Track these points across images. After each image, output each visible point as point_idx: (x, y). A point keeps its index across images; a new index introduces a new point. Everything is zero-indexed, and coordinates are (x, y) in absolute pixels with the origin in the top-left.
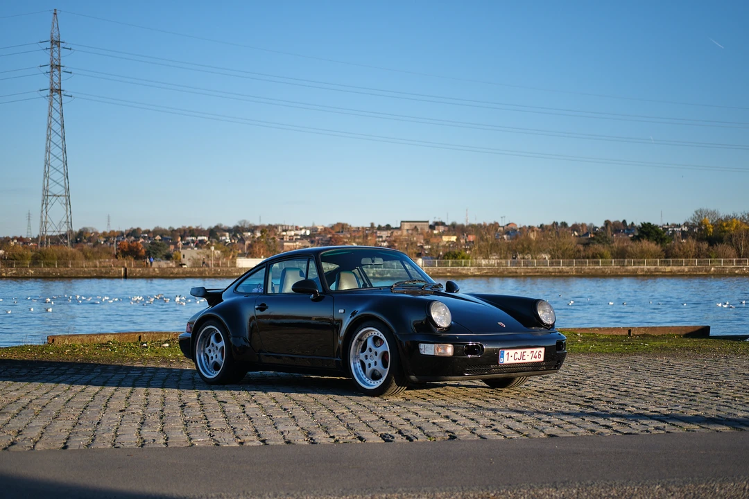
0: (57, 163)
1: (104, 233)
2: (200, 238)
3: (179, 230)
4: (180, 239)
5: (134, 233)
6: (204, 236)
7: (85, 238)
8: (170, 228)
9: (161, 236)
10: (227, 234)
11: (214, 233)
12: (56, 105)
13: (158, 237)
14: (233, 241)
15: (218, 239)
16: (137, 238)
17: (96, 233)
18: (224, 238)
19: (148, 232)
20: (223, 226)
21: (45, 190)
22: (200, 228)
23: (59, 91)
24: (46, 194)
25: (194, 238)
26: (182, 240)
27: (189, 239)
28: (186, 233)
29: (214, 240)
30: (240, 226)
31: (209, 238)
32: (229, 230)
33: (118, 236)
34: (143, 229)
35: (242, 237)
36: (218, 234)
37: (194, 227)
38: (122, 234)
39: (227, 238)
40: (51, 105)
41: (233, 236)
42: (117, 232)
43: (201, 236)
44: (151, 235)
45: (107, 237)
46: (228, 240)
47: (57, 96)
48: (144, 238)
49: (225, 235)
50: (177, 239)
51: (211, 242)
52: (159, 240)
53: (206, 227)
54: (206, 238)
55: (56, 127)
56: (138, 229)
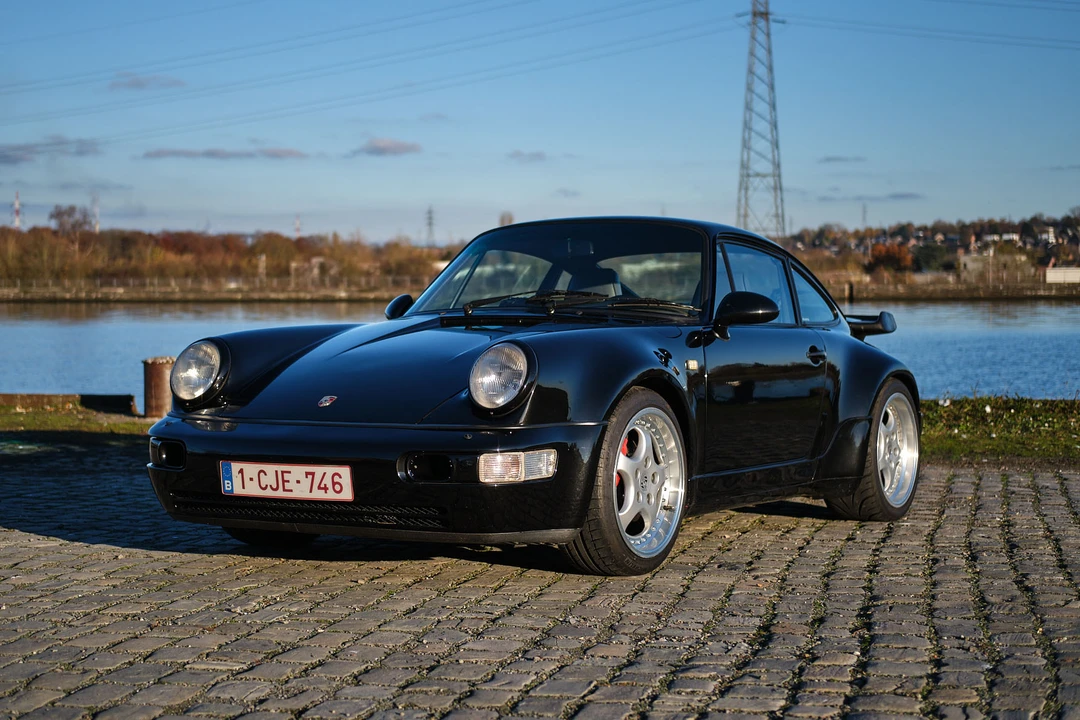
0: (761, 126)
1: (856, 234)
2: (1006, 237)
3: (973, 225)
4: (973, 239)
5: (903, 231)
6: (1014, 232)
7: (827, 239)
8: (959, 222)
9: (945, 234)
10: (1051, 230)
11: (1029, 228)
12: (761, 37)
13: (939, 237)
14: (1060, 241)
15: (1035, 237)
16: (906, 239)
17: (845, 233)
18: (1044, 236)
19: (924, 229)
20: (1045, 218)
21: (744, 166)
22: (1007, 221)
23: (765, 15)
24: (746, 173)
25: (996, 238)
26: (976, 241)
27: (989, 238)
28: (983, 229)
29: (1030, 240)
30: (1072, 216)
31: (1021, 239)
32: (1054, 224)
33: (877, 237)
34: (917, 223)
35: (1074, 234)
36: (1036, 229)
37: (997, 219)
38: (884, 233)
39: (1051, 237)
40: (753, 38)
41: (1059, 234)
42: (877, 230)
43: (1008, 232)
44: (929, 234)
45: (861, 237)
46: (1052, 240)
47: (762, 23)
48: (918, 238)
49: (1048, 232)
50: (970, 239)
51: (1025, 243)
52: (942, 242)
53: (1016, 220)
54: (1016, 237)
55: (761, 70)
56: (909, 225)
